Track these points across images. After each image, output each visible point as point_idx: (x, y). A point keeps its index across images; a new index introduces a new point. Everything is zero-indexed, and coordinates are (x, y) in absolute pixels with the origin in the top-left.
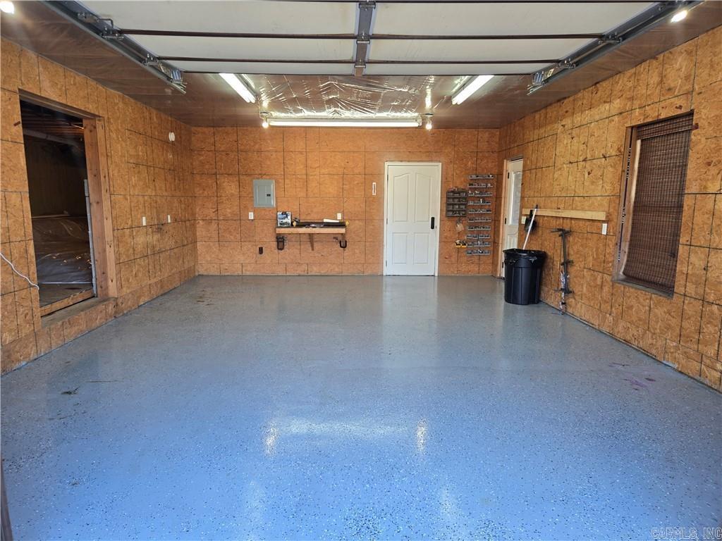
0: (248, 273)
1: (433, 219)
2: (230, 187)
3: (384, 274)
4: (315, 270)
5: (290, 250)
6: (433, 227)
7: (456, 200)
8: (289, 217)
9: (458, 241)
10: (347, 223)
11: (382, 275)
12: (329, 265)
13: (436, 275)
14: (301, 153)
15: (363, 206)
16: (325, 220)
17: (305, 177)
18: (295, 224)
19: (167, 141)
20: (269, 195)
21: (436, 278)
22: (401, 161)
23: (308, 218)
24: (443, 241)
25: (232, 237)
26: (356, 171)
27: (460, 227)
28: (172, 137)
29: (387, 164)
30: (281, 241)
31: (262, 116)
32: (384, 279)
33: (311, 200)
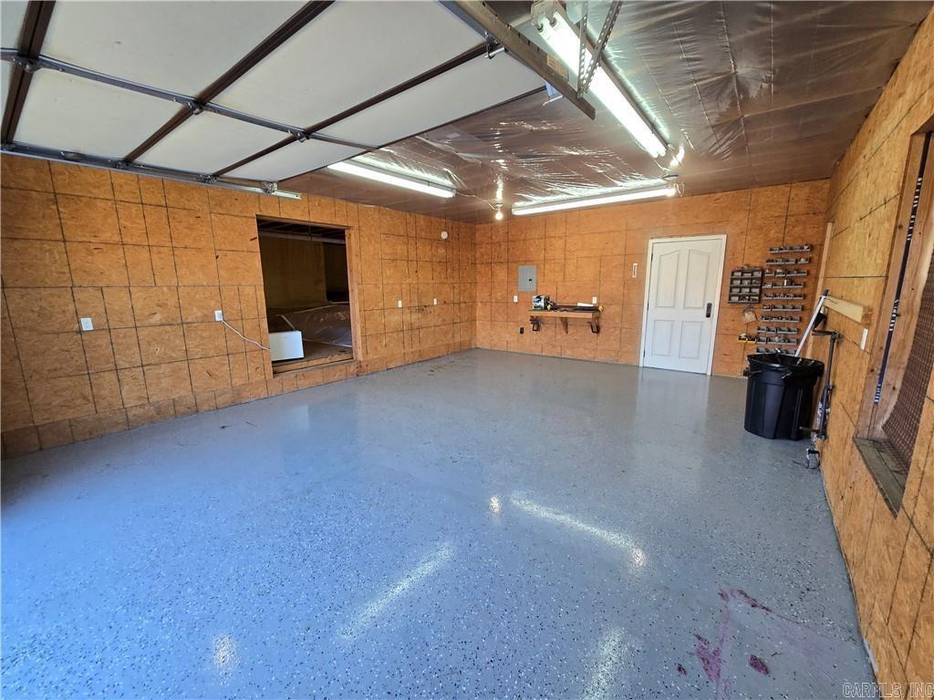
0: (512, 350)
1: (709, 306)
2: (501, 274)
3: (641, 365)
4: (568, 354)
5: (547, 333)
6: (708, 316)
7: (746, 283)
8: (543, 301)
9: (743, 335)
10: (600, 308)
11: (638, 367)
12: (582, 350)
13: (709, 374)
14: (560, 238)
15: (621, 289)
16: (579, 304)
17: (563, 261)
18: (549, 307)
19: (439, 239)
20: (530, 280)
21: (708, 378)
22: (671, 237)
23: (565, 301)
24: (721, 333)
25: (501, 318)
26: (616, 252)
27: (749, 317)
28: (444, 235)
29: (651, 242)
30: (536, 322)
32: (641, 370)
33: (568, 283)
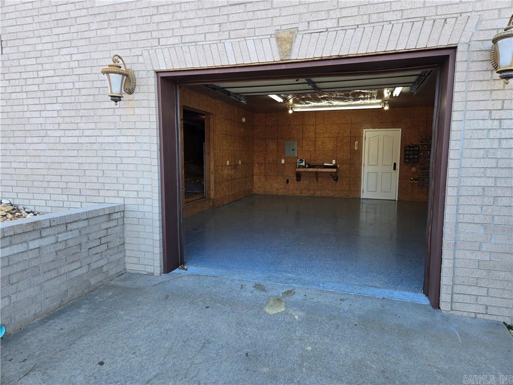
0: (280, 194)
1: (395, 164)
2: (273, 146)
3: (362, 198)
4: (318, 193)
5: (304, 183)
6: (395, 169)
7: (411, 153)
8: (304, 162)
9: (412, 178)
10: (338, 166)
11: (360, 198)
12: (327, 191)
13: (397, 199)
14: (313, 125)
15: (349, 156)
16: (325, 164)
17: (314, 139)
18: (307, 166)
19: (241, 122)
20: (293, 150)
21: (397, 202)
22: (374, 128)
23: (315, 163)
24: (401, 178)
25: (272, 174)
26: (345, 135)
27: (414, 169)
28: (244, 120)
29: (365, 130)
30: (299, 176)
31: (289, 107)
32: (361, 200)
33: (317, 152)
